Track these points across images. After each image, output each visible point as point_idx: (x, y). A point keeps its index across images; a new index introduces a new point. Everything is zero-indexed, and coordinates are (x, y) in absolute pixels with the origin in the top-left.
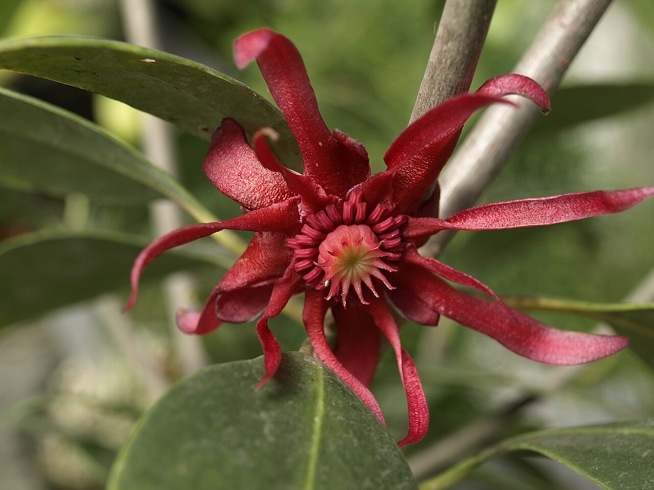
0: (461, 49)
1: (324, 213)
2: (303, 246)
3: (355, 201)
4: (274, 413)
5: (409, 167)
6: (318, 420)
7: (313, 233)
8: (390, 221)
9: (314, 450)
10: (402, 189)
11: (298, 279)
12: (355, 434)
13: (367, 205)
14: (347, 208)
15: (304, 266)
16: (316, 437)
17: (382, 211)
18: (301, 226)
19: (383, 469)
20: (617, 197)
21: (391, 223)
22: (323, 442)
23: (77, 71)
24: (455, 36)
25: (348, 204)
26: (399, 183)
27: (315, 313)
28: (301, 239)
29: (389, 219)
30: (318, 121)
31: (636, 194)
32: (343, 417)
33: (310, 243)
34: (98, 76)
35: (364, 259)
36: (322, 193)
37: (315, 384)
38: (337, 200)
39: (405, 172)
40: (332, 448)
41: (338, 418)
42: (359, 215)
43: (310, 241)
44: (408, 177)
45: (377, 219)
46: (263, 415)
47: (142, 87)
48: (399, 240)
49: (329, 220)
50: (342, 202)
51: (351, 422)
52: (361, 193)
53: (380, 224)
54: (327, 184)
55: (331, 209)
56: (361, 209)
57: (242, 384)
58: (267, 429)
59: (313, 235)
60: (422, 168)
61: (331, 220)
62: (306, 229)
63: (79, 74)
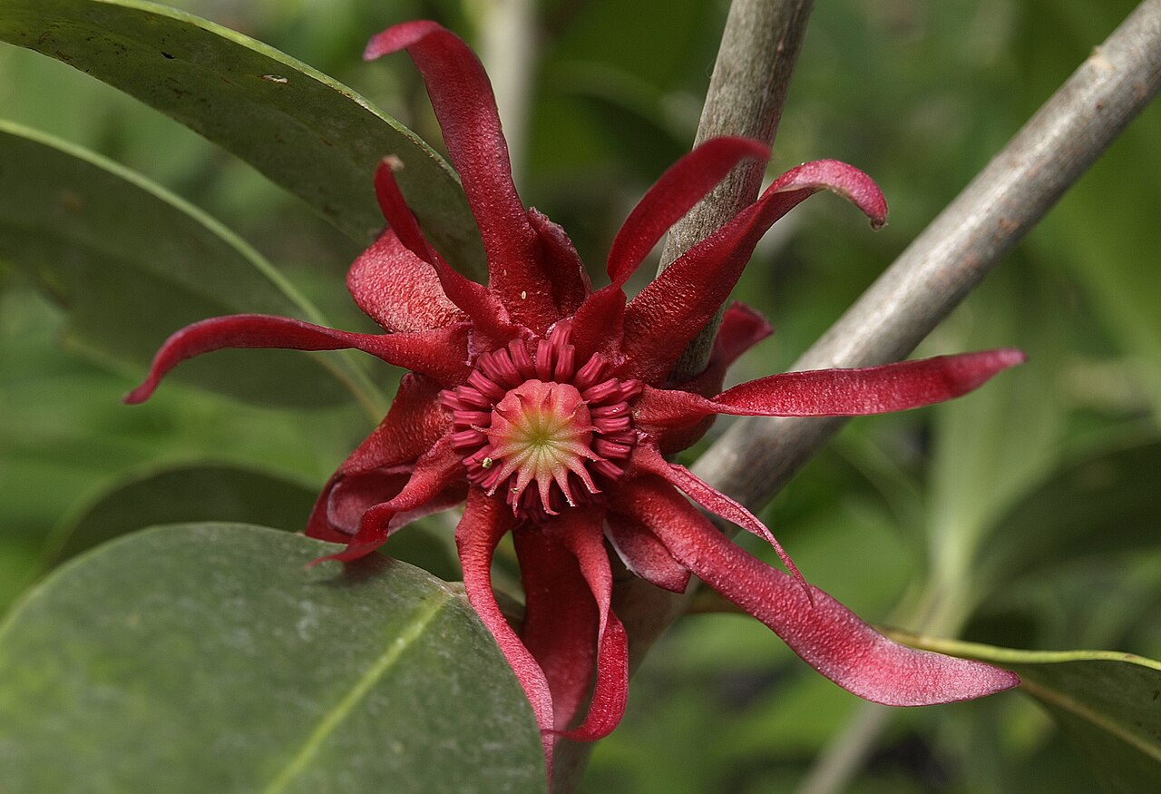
0: (739, 98)
1: (505, 353)
2: (468, 406)
3: (558, 340)
4: (327, 610)
5: (655, 300)
6: (401, 643)
7: (485, 384)
8: (611, 385)
9: (374, 674)
10: (639, 334)
11: (455, 462)
12: (461, 680)
13: (576, 351)
14: (543, 349)
15: (464, 440)
16: (385, 661)
17: (600, 365)
18: (469, 371)
19: (491, 739)
20: (960, 366)
21: (613, 387)
22: (396, 669)
23: (176, 90)
24: (732, 74)
25: (545, 344)
26: (636, 325)
27: (478, 528)
28: (466, 392)
29: (610, 381)
30: (508, 194)
31: (990, 362)
32: (451, 654)
33: (478, 401)
34: (210, 106)
35: (556, 436)
36: (504, 318)
37: (424, 604)
38: (528, 335)
39: (647, 307)
40: (408, 680)
41: (441, 653)
42: (562, 366)
43: (479, 397)
44: (650, 316)
45: (591, 378)
46: (307, 606)
47: (280, 141)
48: (625, 421)
49: (511, 365)
50: (536, 340)
51: (462, 666)
52: (569, 328)
53: (594, 388)
54: (518, 307)
55: (517, 347)
56: (566, 355)
57: (291, 559)
58: (303, 623)
59: (487, 388)
60: (675, 304)
61: (515, 367)
62: (476, 378)
63: (179, 97)
